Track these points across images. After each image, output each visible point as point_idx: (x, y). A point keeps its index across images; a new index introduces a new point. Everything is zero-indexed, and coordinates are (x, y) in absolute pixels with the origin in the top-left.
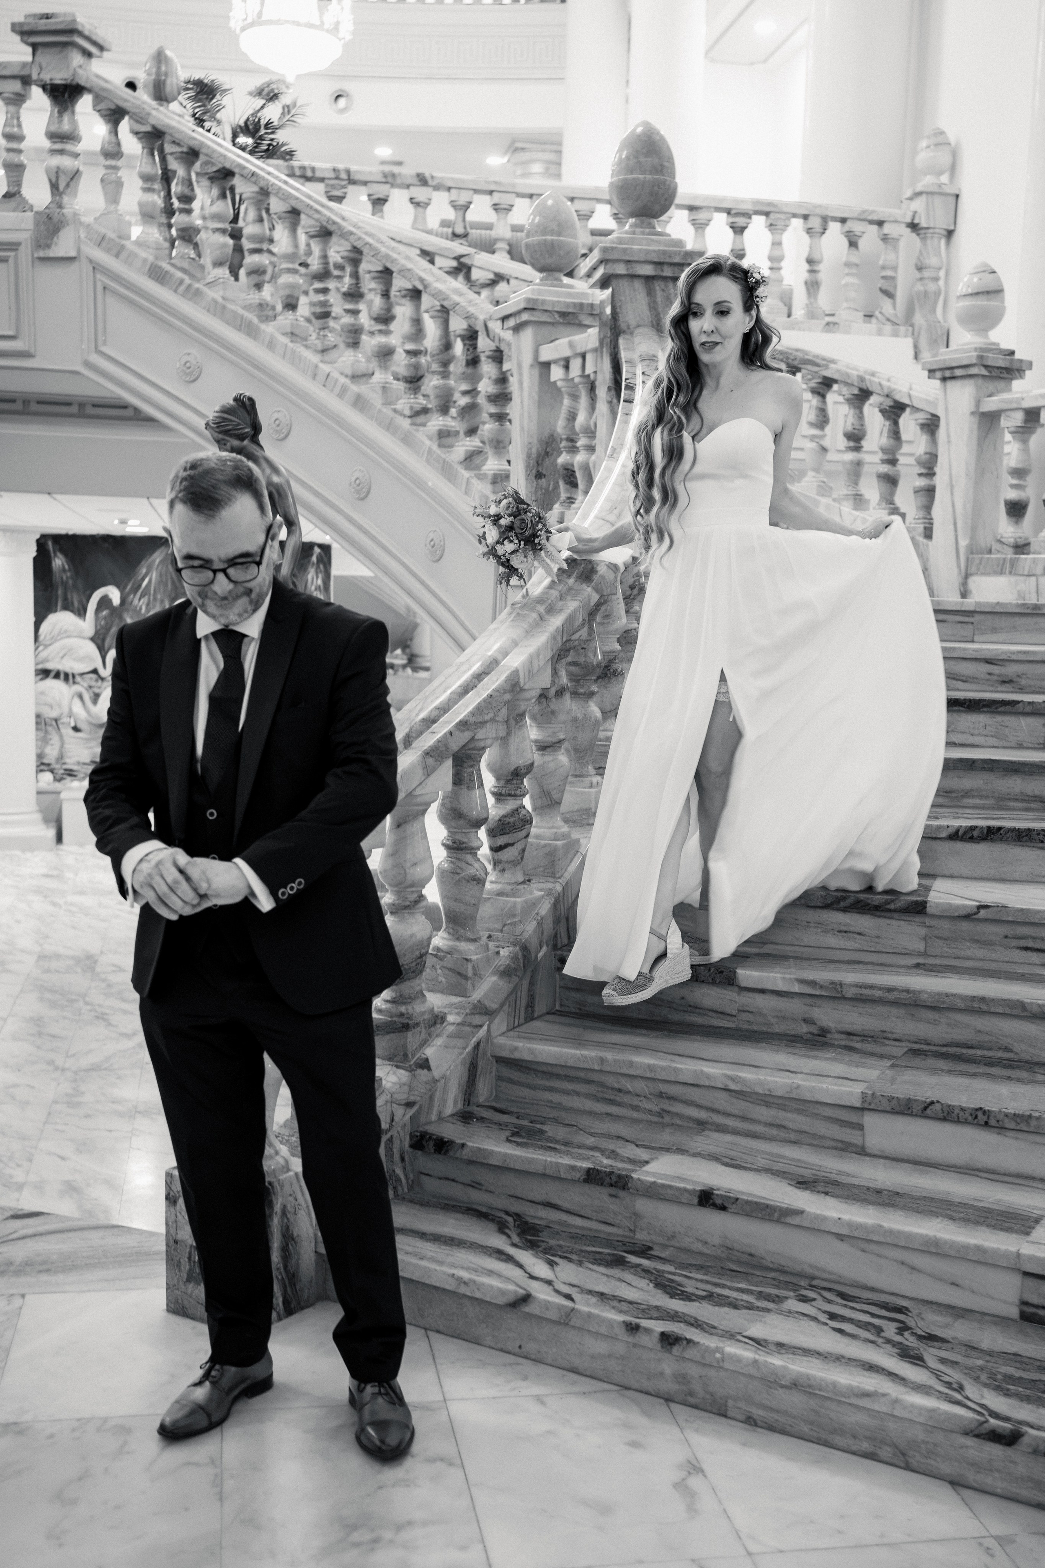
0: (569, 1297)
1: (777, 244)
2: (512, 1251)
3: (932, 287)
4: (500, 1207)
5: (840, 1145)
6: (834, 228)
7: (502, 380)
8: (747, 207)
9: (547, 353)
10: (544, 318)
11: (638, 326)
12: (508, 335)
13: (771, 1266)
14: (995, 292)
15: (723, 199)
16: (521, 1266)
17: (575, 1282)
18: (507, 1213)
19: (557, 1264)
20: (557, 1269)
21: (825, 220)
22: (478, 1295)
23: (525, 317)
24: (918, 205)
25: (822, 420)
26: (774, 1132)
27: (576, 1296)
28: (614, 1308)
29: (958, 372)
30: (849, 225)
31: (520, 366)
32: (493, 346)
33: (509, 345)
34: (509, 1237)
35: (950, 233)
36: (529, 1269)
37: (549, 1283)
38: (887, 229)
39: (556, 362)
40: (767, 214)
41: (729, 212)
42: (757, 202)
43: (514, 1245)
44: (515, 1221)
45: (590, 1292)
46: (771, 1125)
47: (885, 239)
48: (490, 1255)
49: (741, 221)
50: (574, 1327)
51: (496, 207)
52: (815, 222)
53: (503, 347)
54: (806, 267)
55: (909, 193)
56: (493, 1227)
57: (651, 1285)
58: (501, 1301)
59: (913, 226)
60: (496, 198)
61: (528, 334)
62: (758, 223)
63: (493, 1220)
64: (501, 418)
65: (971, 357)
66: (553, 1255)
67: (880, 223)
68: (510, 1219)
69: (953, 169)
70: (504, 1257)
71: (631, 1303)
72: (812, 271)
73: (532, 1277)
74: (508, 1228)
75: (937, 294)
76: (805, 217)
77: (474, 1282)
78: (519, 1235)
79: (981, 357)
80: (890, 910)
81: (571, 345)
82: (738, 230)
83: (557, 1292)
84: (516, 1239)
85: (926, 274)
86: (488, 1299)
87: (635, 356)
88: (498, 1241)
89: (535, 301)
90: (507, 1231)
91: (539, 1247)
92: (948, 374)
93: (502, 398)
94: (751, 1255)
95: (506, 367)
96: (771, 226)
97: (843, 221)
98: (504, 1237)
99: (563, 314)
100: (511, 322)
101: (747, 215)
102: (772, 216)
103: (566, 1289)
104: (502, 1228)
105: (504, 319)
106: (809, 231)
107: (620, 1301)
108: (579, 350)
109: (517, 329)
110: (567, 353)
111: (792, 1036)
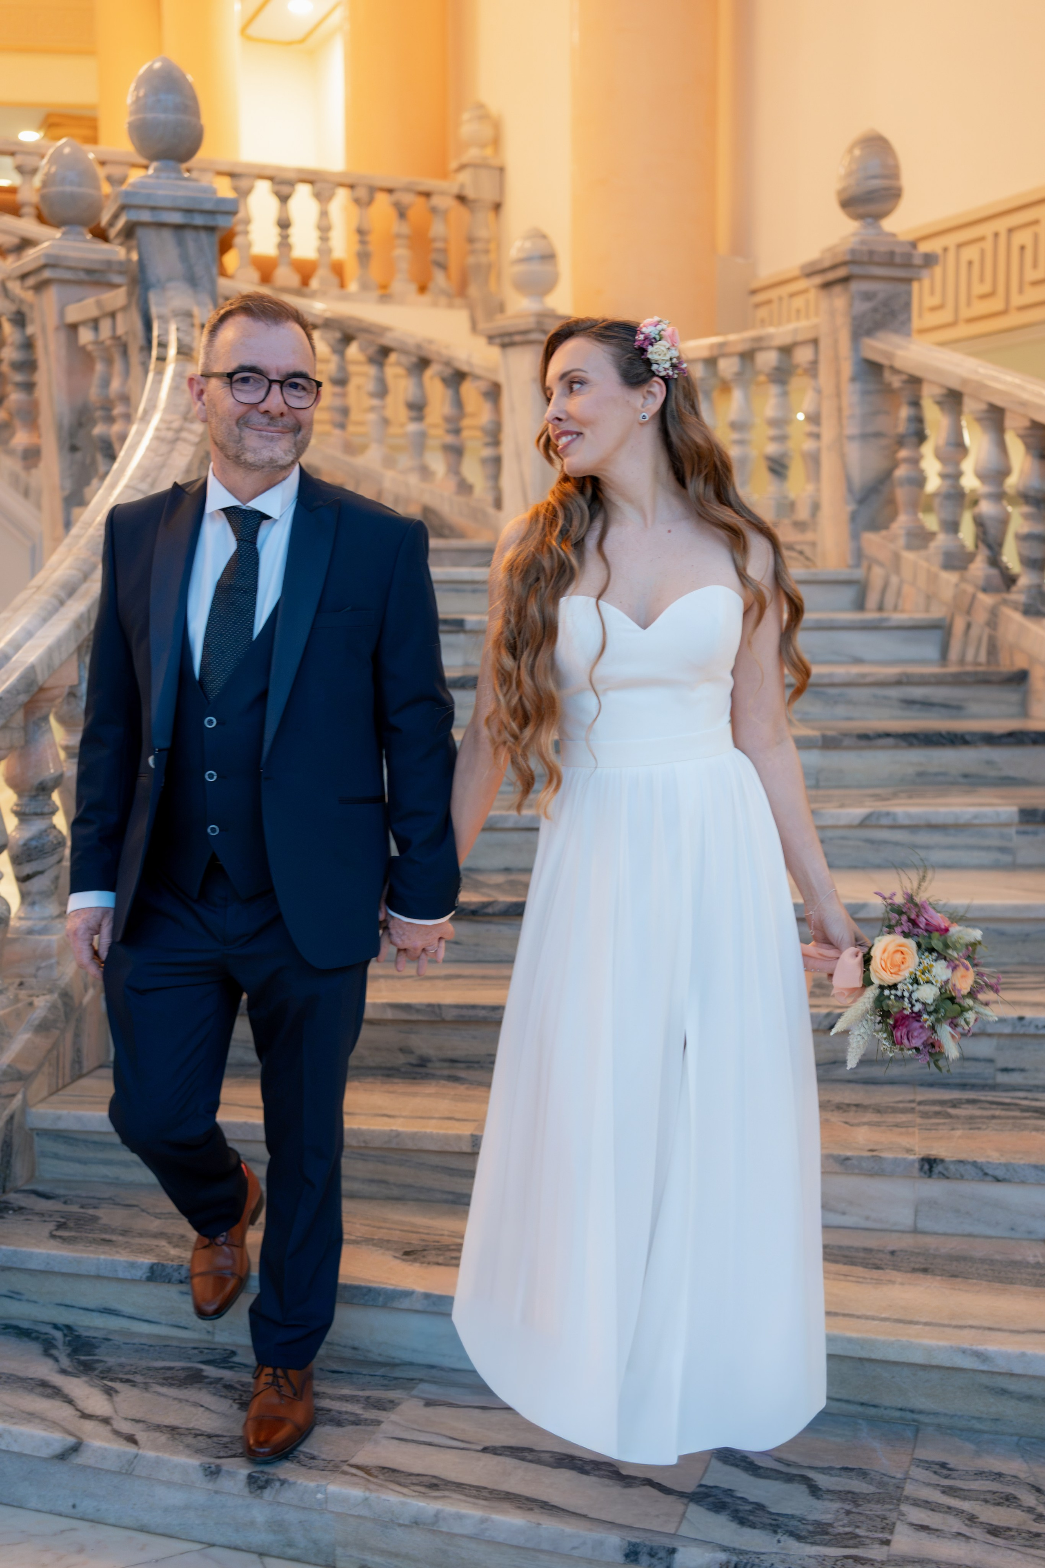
0: (131, 1439)
1: (324, 214)
2: (58, 1380)
3: (483, 259)
4: (47, 1319)
5: (450, 1197)
6: (382, 199)
7: (28, 345)
8: (292, 176)
9: (73, 314)
10: (68, 275)
11: (170, 279)
12: (29, 296)
13: (379, 1359)
14: (549, 257)
15: (264, 167)
16: (70, 1401)
17: (138, 1416)
18: (56, 1327)
19: (116, 1392)
20: (117, 1399)
21: (373, 190)
22: (15, 1448)
23: (47, 274)
24: (465, 177)
25: (382, 391)
26: (374, 1189)
27: (141, 1436)
28: (188, 1446)
29: (517, 338)
30: (398, 196)
31: (44, 329)
32: (13, 308)
33: (31, 306)
34: (56, 1360)
35: (497, 207)
36: (81, 1404)
37: (106, 1421)
38: (436, 201)
39: (84, 323)
40: (311, 182)
41: (271, 178)
42: (300, 171)
43: (63, 1372)
44: (65, 1335)
45: (159, 1428)
46: (372, 1181)
47: (434, 210)
48: (31, 1390)
49: (285, 189)
50: (139, 1477)
51: (20, 169)
52: (362, 193)
53: (25, 309)
54: (356, 238)
55: (454, 165)
56: (36, 1348)
57: (236, 1406)
58: (45, 1453)
59: (461, 199)
60: (20, 159)
61: (52, 294)
62: (303, 193)
63: (36, 1339)
64: (29, 387)
65: (530, 322)
66: (111, 1380)
67: (427, 195)
68: (58, 1335)
69: (496, 142)
70: (49, 1391)
71: (210, 1436)
72: (363, 242)
73: (85, 1416)
74: (55, 1347)
75: (489, 267)
76: (352, 187)
77: (10, 1432)
78: (69, 1355)
79: (539, 323)
80: (488, 915)
81: (99, 304)
82: (284, 199)
83: (117, 1433)
84: (65, 1362)
85: (479, 246)
86: (26, 1452)
87: (165, 311)
88: (44, 1369)
89: (57, 257)
90: (54, 1352)
91: (94, 1369)
92: (507, 340)
93: (28, 365)
94: (355, 1348)
95: (30, 330)
96: (318, 196)
97: (390, 191)
98: (50, 1362)
99: (89, 271)
100: (31, 281)
101: (291, 183)
102: (319, 185)
103: (126, 1428)
104: (48, 1347)
105: (24, 277)
106: (357, 201)
107: (196, 1435)
108: (109, 308)
109: (40, 287)
110: (94, 313)
111: (390, 1069)
